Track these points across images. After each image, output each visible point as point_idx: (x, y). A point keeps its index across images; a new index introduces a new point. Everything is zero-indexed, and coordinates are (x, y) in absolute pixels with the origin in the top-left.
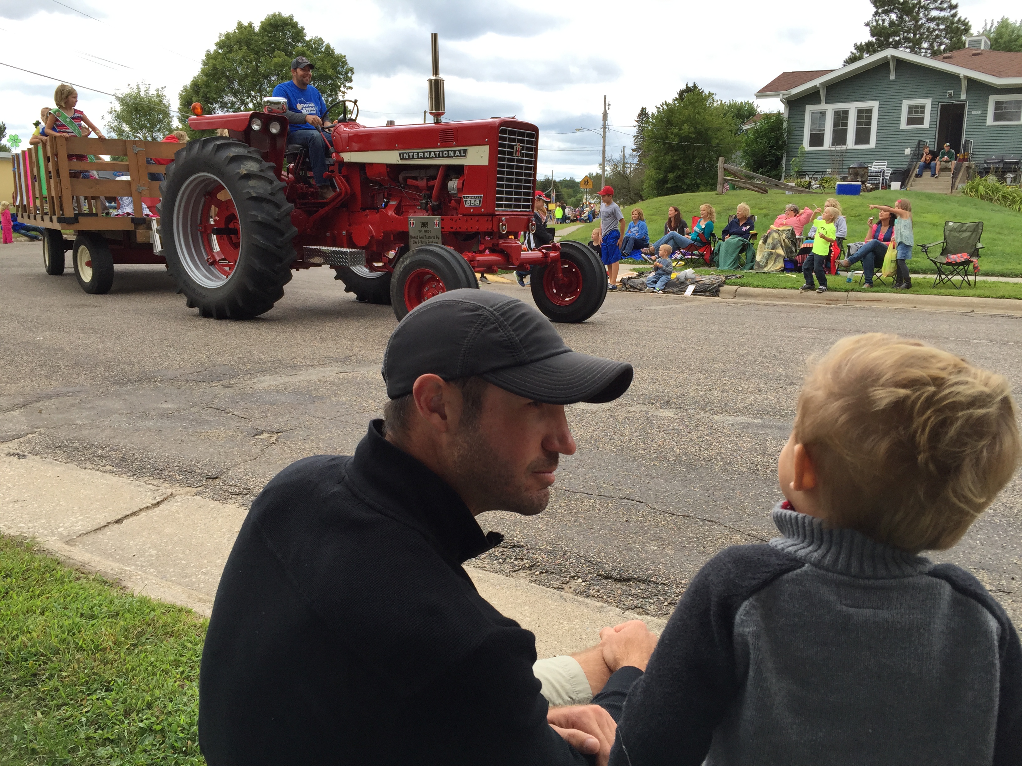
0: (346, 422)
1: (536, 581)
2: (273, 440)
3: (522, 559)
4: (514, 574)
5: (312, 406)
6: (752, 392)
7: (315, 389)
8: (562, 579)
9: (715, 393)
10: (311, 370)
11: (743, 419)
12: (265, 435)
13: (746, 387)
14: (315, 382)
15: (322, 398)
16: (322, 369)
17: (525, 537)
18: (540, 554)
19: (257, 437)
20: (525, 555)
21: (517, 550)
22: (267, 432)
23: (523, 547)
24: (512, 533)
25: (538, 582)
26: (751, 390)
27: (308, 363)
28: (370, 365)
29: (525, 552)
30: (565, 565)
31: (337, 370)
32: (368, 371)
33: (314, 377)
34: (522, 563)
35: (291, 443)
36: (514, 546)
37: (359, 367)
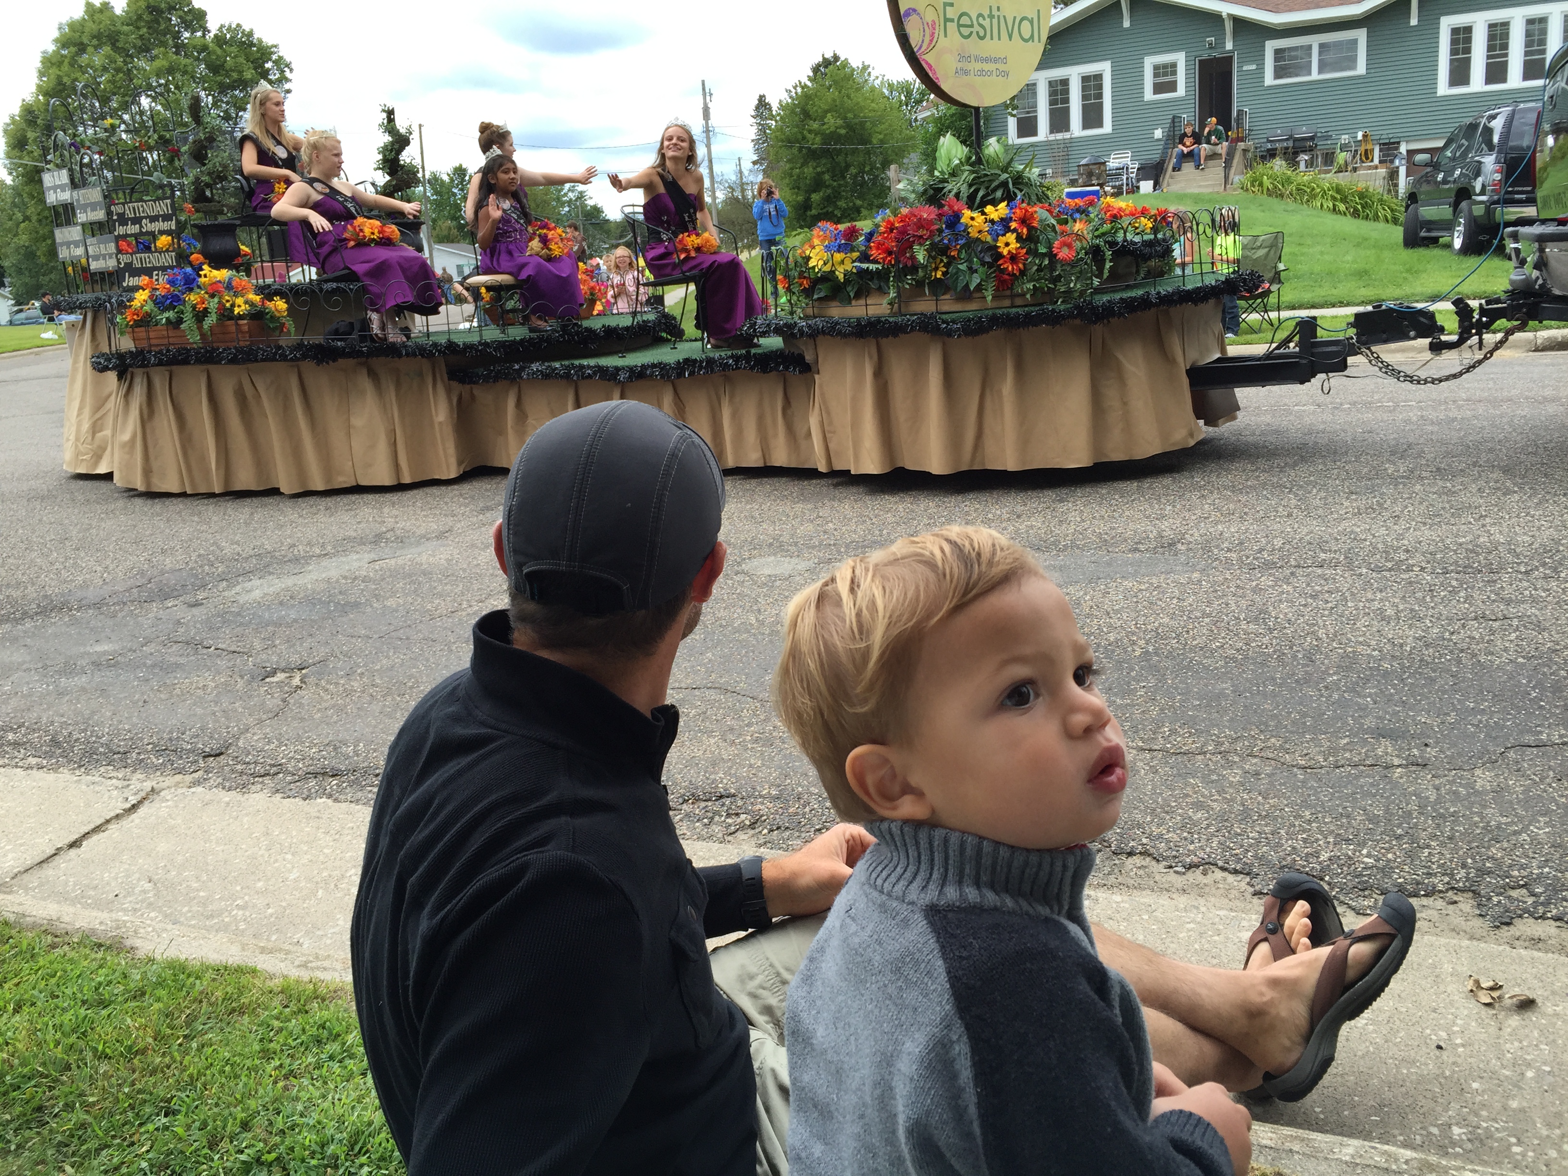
0: (408, 639)
1: (765, 843)
2: (296, 681)
3: (737, 815)
4: (730, 838)
5: (344, 619)
7: (340, 593)
8: (803, 835)
10: (325, 562)
12: (280, 676)
14: (337, 581)
15: (356, 605)
16: (344, 559)
17: (734, 780)
18: (762, 803)
19: (268, 680)
20: (740, 807)
21: (728, 801)
22: (283, 671)
23: (734, 796)
24: (712, 777)
25: (769, 845)
27: (318, 551)
28: (418, 543)
29: (740, 803)
30: (804, 814)
31: (368, 557)
32: (419, 554)
33: (334, 574)
34: (739, 820)
35: (329, 682)
36: (721, 797)
37: (403, 548)
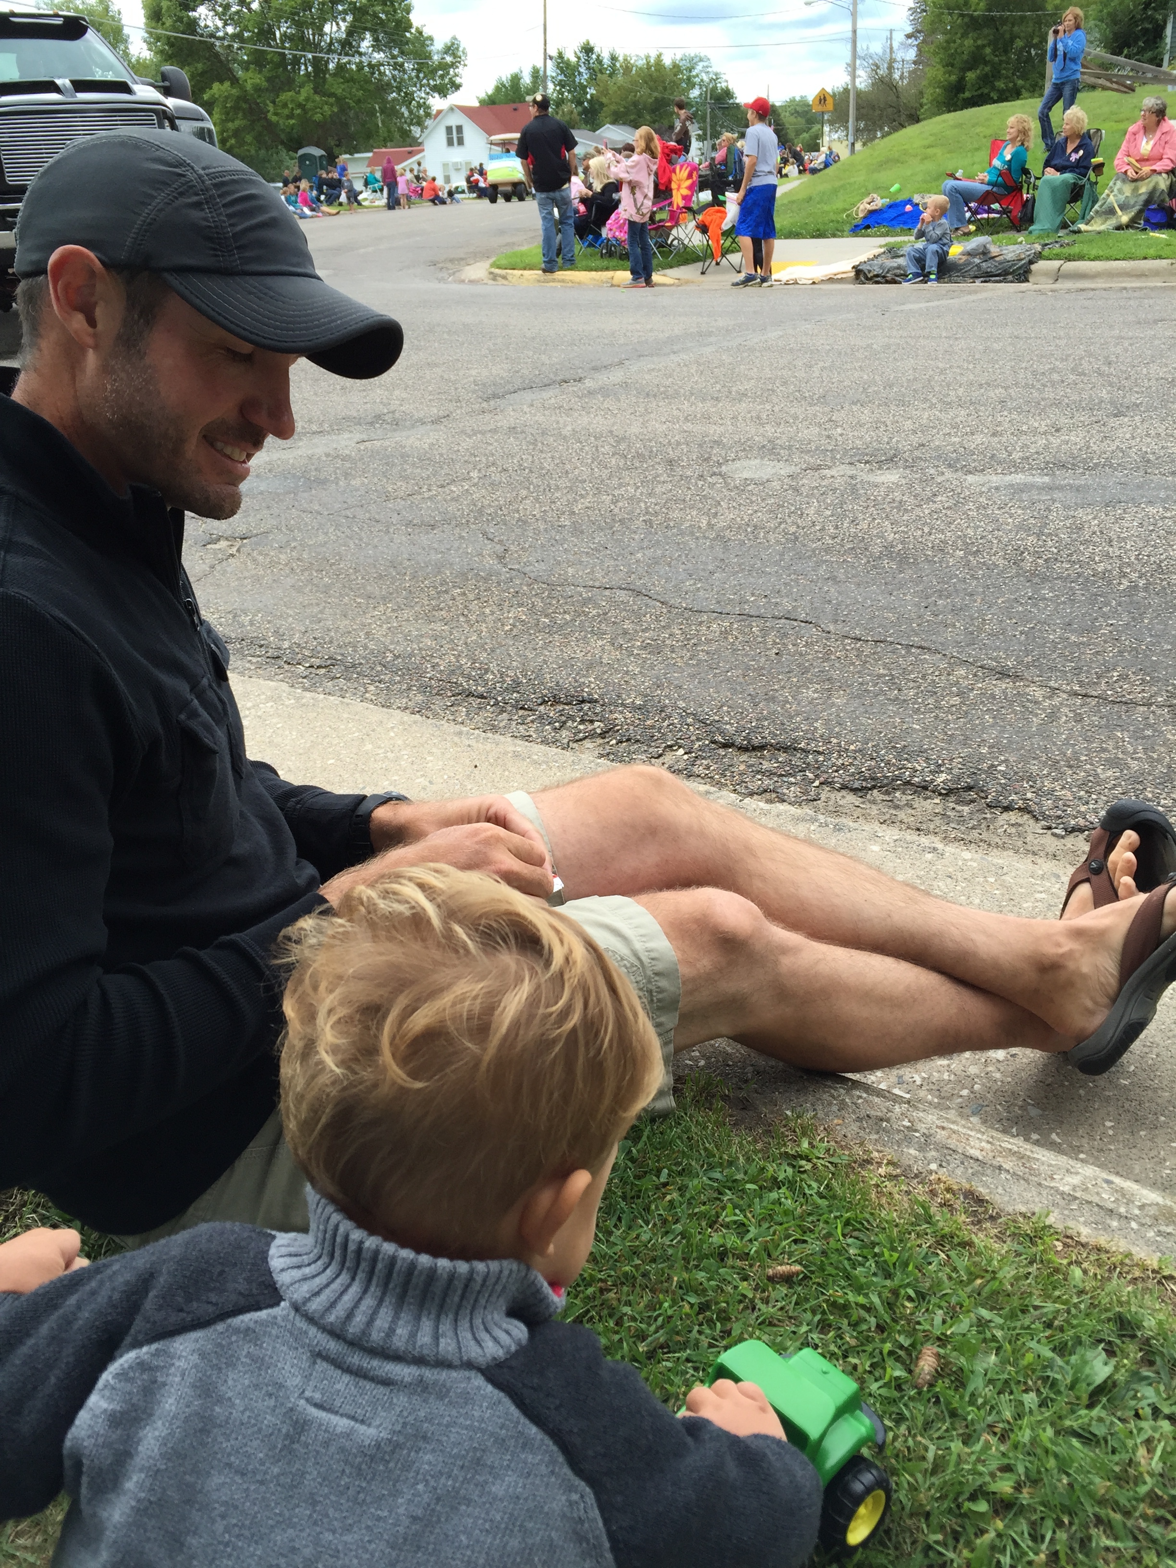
0: (354, 517)
1: (608, 754)
2: (234, 550)
3: (592, 722)
4: (575, 745)
5: (306, 495)
6: (1045, 433)
7: (316, 469)
8: (651, 750)
9: (979, 439)
10: (316, 440)
11: (1019, 478)
12: (223, 544)
13: (1036, 425)
14: (319, 458)
15: (323, 482)
16: (334, 437)
17: (602, 685)
18: (621, 712)
19: (209, 546)
20: (596, 714)
21: (586, 707)
22: (227, 539)
23: (596, 701)
24: (582, 680)
25: (612, 757)
26: (1043, 429)
27: (314, 428)
28: (413, 426)
29: (598, 709)
30: (660, 728)
31: (359, 437)
32: (408, 437)
33: (320, 451)
34: (590, 727)
35: (260, 554)
36: (583, 702)
37: (395, 430)
